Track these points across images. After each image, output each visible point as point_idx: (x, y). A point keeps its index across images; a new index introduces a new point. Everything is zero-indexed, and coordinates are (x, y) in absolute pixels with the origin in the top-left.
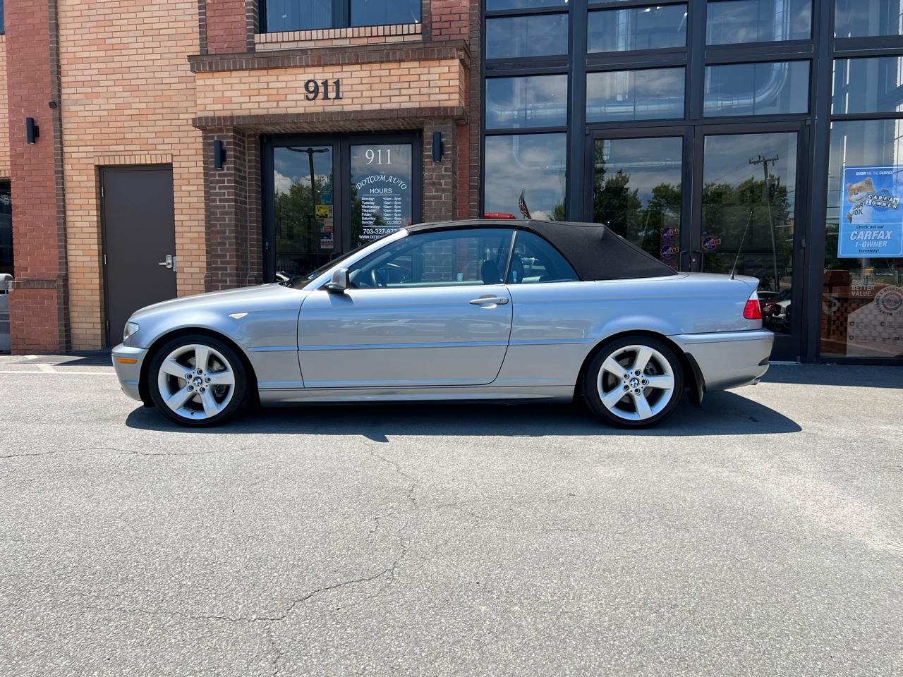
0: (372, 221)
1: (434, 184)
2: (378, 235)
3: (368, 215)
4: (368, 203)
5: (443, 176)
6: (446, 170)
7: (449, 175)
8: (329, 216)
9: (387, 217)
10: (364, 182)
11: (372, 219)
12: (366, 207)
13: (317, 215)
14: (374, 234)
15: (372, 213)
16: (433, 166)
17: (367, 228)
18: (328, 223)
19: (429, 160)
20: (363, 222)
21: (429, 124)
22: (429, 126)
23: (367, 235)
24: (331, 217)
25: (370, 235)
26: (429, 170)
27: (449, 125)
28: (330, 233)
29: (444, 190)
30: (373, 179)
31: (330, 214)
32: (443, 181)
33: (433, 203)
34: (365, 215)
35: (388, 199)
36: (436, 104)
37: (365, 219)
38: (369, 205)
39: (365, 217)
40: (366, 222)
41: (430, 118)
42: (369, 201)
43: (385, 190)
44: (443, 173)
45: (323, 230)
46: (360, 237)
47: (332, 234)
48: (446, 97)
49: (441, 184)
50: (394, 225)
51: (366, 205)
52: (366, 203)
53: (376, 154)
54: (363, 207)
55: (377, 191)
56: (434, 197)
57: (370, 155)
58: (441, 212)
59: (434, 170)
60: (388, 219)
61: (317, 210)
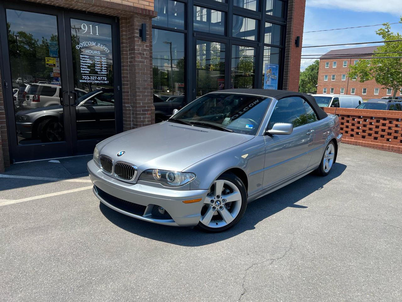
0: (88, 71)
1: (140, 54)
2: (92, 80)
3: (85, 67)
4: (85, 59)
5: (145, 50)
6: (147, 46)
7: (148, 50)
8: (56, 66)
9: (98, 69)
10: (81, 45)
11: (88, 70)
12: (83, 62)
13: (47, 64)
14: (89, 80)
15: (88, 66)
16: (140, 43)
17: (85, 75)
18: (56, 70)
19: (137, 39)
20: (82, 72)
21: (138, 18)
22: (137, 19)
23: (85, 80)
24: (58, 66)
25: (87, 80)
26: (138, 45)
27: (148, 21)
28: (58, 78)
29: (146, 58)
30: (87, 44)
31: (58, 64)
32: (145, 53)
33: (140, 65)
34: (83, 66)
35: (98, 58)
36: (142, 7)
37: (84, 69)
38: (85, 60)
39: (83, 68)
40: (84, 72)
41: (137, 14)
42: (85, 58)
43: (95, 52)
44: (145, 48)
45: (52, 75)
46: (81, 81)
47: (60, 78)
48: (147, 4)
49: (144, 54)
50: (102, 74)
51: (84, 60)
52: (83, 59)
53: (89, 28)
54: (81, 61)
55: (90, 52)
56: (141, 62)
57: (84, 27)
58: (144, 70)
59: (140, 46)
60: (98, 70)
61: (46, 60)
